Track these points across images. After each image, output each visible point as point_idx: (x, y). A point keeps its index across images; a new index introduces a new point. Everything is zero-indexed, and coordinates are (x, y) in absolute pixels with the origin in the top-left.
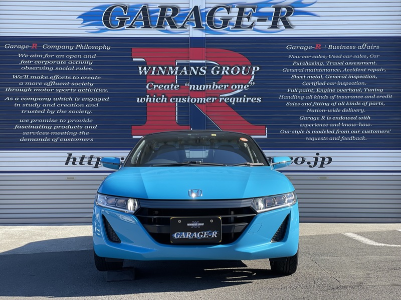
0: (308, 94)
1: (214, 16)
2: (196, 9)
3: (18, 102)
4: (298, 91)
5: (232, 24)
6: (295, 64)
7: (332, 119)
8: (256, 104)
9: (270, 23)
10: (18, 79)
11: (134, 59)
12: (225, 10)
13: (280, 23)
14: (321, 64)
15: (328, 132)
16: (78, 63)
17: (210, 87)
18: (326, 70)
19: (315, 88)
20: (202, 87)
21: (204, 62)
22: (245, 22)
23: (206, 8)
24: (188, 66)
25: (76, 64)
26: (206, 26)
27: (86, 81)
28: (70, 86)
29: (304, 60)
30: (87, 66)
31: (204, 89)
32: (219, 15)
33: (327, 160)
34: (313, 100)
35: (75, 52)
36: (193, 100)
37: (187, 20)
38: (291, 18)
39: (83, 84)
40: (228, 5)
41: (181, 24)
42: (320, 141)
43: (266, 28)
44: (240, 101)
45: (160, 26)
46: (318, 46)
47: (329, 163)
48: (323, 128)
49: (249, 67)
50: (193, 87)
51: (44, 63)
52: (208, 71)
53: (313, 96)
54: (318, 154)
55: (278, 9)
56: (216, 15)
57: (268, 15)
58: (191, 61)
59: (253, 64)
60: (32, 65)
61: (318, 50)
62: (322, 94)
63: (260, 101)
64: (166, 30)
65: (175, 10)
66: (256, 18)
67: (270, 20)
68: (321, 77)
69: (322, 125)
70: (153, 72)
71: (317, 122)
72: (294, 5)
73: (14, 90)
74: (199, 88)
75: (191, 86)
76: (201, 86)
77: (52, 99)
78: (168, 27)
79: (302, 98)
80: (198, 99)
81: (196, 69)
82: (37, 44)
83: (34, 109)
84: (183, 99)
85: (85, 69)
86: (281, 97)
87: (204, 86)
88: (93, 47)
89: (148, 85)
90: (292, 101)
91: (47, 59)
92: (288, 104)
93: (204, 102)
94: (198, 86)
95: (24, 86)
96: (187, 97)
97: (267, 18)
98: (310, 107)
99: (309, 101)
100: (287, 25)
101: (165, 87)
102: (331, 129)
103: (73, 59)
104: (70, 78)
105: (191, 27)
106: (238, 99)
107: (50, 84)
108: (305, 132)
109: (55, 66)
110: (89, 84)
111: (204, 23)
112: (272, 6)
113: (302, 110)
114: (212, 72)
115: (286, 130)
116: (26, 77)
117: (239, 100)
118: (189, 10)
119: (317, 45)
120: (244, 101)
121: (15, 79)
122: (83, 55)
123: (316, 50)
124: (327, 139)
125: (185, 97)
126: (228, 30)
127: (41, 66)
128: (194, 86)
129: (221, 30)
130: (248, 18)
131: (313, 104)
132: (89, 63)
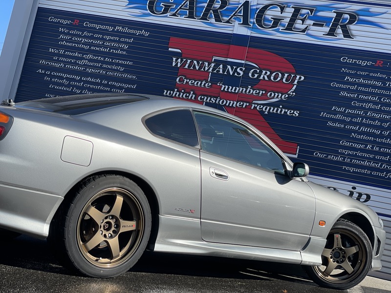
0: (357, 116)
1: (265, 14)
2: (246, 4)
3: (48, 76)
4: (345, 110)
5: (284, 26)
6: (348, 80)
7: (380, 149)
8: (292, 117)
9: (327, 29)
10: (54, 53)
11: (170, 49)
12: (279, 9)
13: (339, 31)
14: (379, 84)
15: (372, 164)
16: (114, 45)
17: (244, 91)
18: (384, 92)
19: (366, 110)
20: (235, 90)
21: (243, 62)
22: (299, 24)
23: (258, 4)
24: (225, 64)
25: (111, 46)
26: (254, 23)
27: (118, 65)
28: (101, 68)
29: (360, 76)
30: (122, 49)
31: (236, 92)
32: (270, 14)
33: (365, 197)
34: (361, 124)
35: (113, 33)
36: (223, 102)
37: (234, 15)
38: (352, 27)
39: (114, 67)
40: (283, 4)
41: (227, 19)
42: (360, 173)
43: (321, 34)
44: (275, 111)
45: (204, 18)
46: (380, 63)
47: (366, 201)
48: (367, 158)
49: (293, 75)
50: (225, 87)
51: (82, 40)
52: (246, 73)
53: (362, 120)
54: (354, 188)
55: (339, 15)
56: (267, 13)
57: (327, 20)
58: (229, 60)
59: (297, 73)
60: (70, 41)
61: (378, 67)
62: (374, 119)
63: (297, 115)
64: (210, 23)
65: (224, 3)
66: (312, 22)
67: (327, 25)
68: (376, 99)
69: (366, 155)
70: (187, 65)
71: (361, 150)
72: (360, 13)
73: (48, 64)
74: (231, 90)
75: (223, 86)
76: (234, 88)
77: (81, 78)
78: (213, 20)
79: (348, 119)
80: (229, 102)
81: (232, 69)
82: (79, 20)
83: (62, 85)
84: (212, 99)
85: (119, 52)
86: (323, 114)
87: (238, 88)
88: (132, 31)
89: (178, 79)
90: (334, 121)
91: (85, 37)
92: (330, 124)
93: (234, 106)
94: (231, 87)
95: (58, 61)
96: (217, 98)
97: (325, 24)
98: (355, 132)
99: (355, 124)
100: (347, 34)
101: (195, 83)
102: (376, 161)
103: (110, 40)
104: (102, 59)
105: (237, 22)
106: (272, 108)
107: (82, 63)
108: (344, 160)
109: (91, 45)
110: (120, 68)
111: (252, 20)
112: (333, 11)
113: (346, 134)
114: (250, 75)
115: (321, 153)
116: (62, 52)
117: (273, 110)
118: (238, 4)
119: (379, 61)
120: (279, 112)
121: (51, 52)
122: (120, 38)
123: (377, 67)
124: (369, 172)
125: (214, 97)
126: (278, 31)
127: (78, 44)
128: (227, 87)
129: (270, 31)
130: (303, 21)
131: (359, 129)
132: (124, 46)
